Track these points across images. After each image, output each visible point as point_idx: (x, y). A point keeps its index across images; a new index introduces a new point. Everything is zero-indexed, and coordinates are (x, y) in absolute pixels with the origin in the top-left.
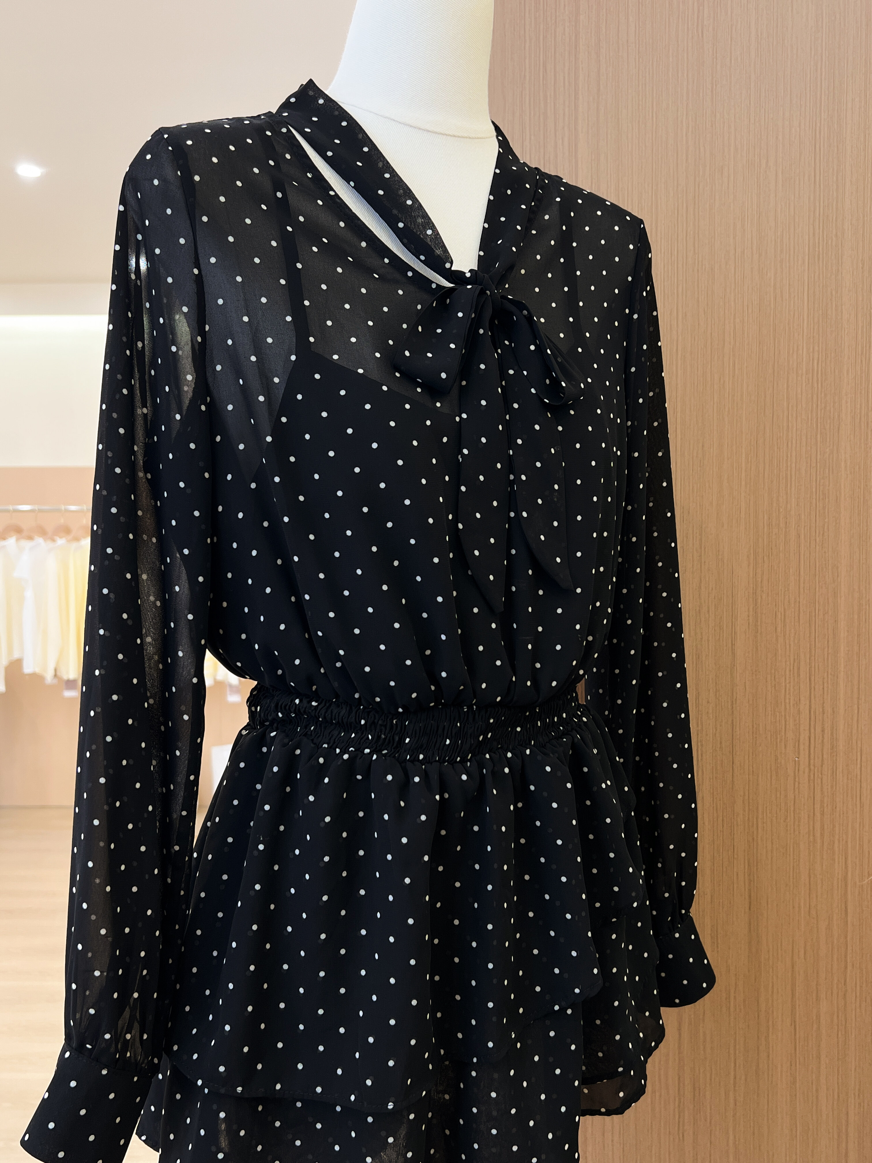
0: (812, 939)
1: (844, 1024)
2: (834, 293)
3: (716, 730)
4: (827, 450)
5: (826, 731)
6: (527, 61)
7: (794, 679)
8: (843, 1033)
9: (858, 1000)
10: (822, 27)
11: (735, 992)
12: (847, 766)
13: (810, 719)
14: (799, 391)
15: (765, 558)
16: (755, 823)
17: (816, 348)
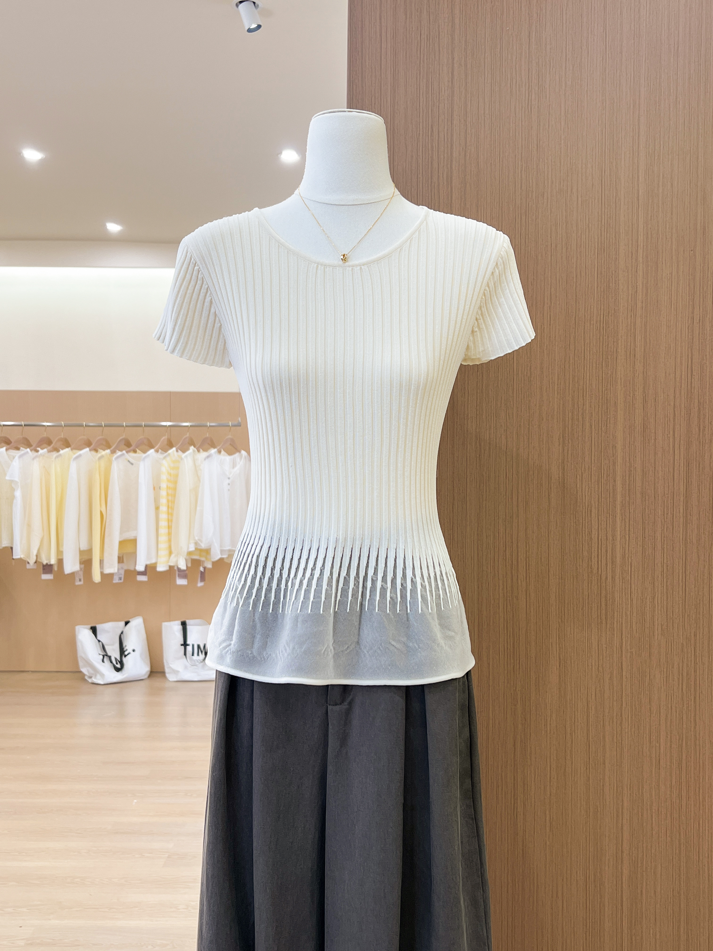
0: (600, 687)
1: (620, 741)
2: (614, 272)
3: (538, 550)
4: (609, 372)
5: (608, 551)
6: (421, 124)
7: (588, 518)
8: (620, 748)
9: (629, 727)
10: (606, 108)
11: (550, 721)
12: (622, 574)
13: (598, 543)
14: (591, 335)
15: (570, 440)
16: (563, 610)
17: (602, 308)
